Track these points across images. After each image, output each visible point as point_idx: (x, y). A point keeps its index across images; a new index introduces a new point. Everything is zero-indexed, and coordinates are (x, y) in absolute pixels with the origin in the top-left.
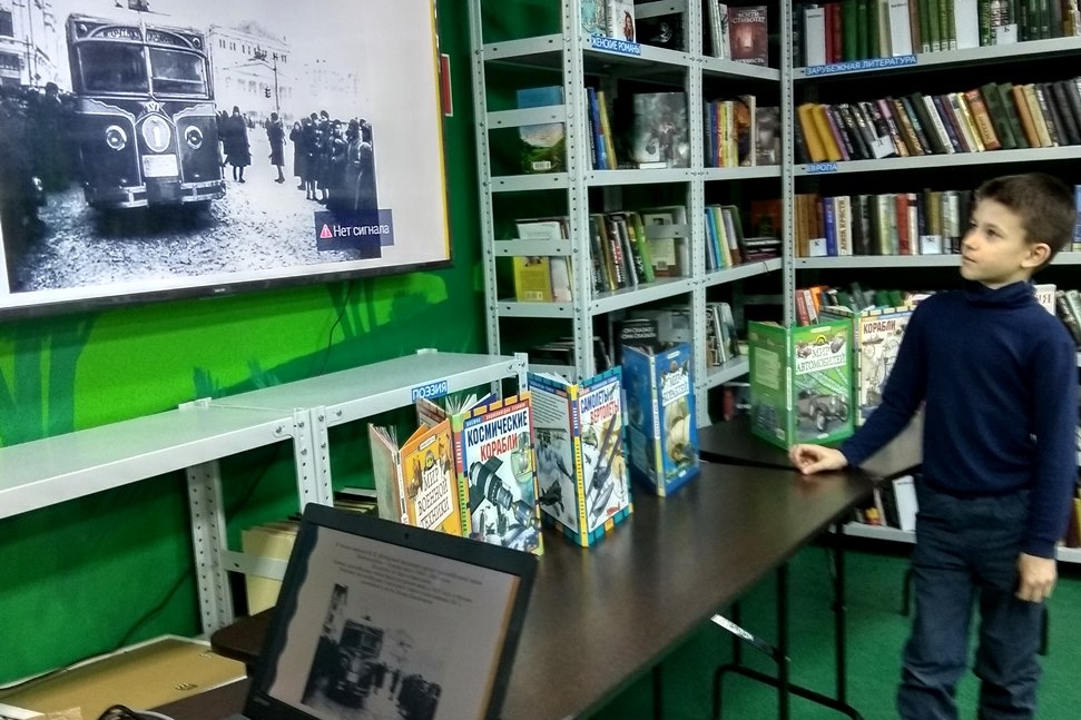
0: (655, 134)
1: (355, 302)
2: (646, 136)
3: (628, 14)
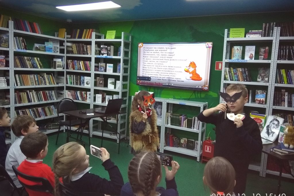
0: (261, 75)
1: (198, 93)
2: (259, 76)
3: (252, 54)
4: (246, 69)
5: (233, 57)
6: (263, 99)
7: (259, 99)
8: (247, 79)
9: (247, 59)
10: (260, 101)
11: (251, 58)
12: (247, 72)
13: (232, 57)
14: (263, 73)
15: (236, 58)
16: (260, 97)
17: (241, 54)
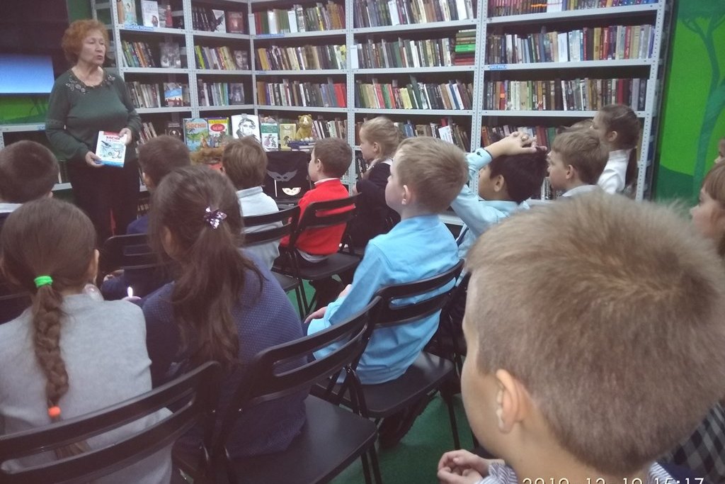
3: (154, 16)
4: (147, 45)
5: (124, 19)
6: (179, 97)
7: (173, 99)
8: (151, 63)
9: (148, 25)
10: (175, 101)
11: (155, 23)
12: (149, 50)
13: (122, 20)
14: (170, 51)
15: (129, 24)
16: (174, 94)
17: (134, 16)
